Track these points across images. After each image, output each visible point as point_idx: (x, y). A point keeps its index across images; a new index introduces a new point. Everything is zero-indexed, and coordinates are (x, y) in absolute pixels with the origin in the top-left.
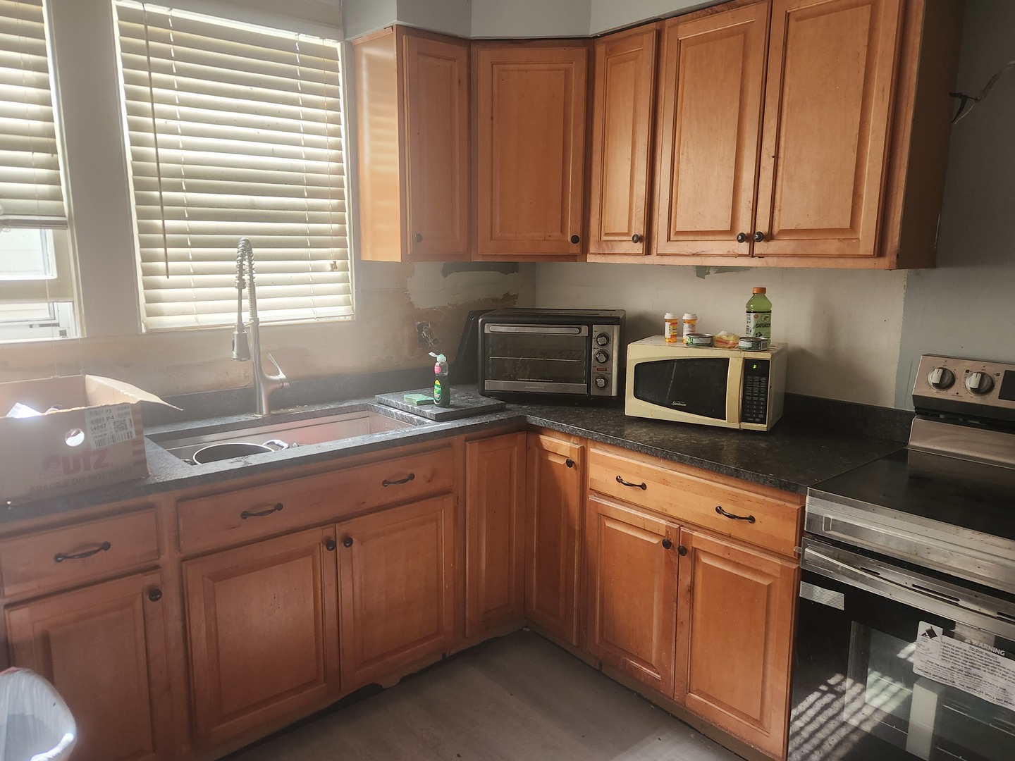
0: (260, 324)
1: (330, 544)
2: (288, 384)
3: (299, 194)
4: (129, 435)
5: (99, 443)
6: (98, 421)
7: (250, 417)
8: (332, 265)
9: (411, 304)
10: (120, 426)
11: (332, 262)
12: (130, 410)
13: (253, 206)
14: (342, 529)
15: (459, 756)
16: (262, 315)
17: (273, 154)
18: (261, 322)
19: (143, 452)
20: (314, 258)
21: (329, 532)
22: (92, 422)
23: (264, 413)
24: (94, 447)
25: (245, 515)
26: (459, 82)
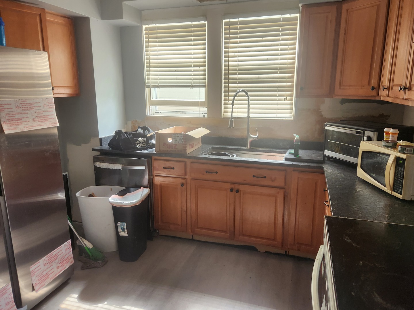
0: (250, 118)
1: (232, 190)
2: (257, 139)
3: (276, 73)
4: (182, 142)
5: (175, 142)
6: (175, 137)
7: (244, 148)
8: (285, 99)
9: (322, 116)
10: (180, 139)
11: (285, 97)
12: (182, 135)
13: (259, 78)
14: (237, 187)
15: (250, 278)
16: (251, 115)
17: (268, 60)
18: (251, 117)
19: (186, 147)
20: (279, 96)
21: (232, 186)
22: (174, 137)
23: (248, 147)
24: (174, 143)
25: (207, 172)
26: (331, 21)
